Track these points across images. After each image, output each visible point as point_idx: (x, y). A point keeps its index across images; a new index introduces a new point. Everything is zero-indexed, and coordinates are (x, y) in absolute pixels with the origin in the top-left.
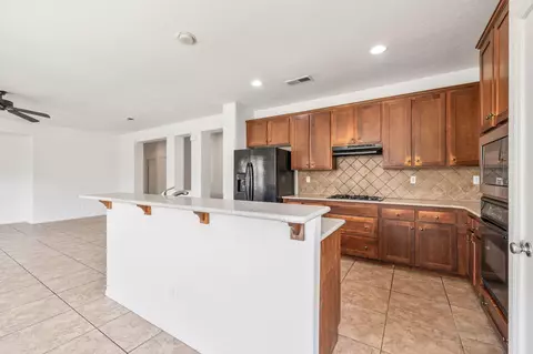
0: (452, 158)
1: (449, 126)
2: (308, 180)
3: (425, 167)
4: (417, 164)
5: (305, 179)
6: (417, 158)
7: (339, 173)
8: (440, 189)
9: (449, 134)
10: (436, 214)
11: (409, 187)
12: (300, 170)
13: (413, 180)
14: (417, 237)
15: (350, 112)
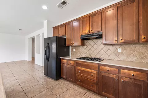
0: (143, 37)
1: (141, 18)
2: (74, 50)
3: (125, 43)
4: (120, 42)
5: (73, 50)
6: (121, 38)
7: (85, 47)
8: (135, 56)
9: (141, 22)
10: (132, 73)
11: (117, 54)
12: (72, 46)
13: (119, 50)
14: (120, 85)
15: (88, 18)
